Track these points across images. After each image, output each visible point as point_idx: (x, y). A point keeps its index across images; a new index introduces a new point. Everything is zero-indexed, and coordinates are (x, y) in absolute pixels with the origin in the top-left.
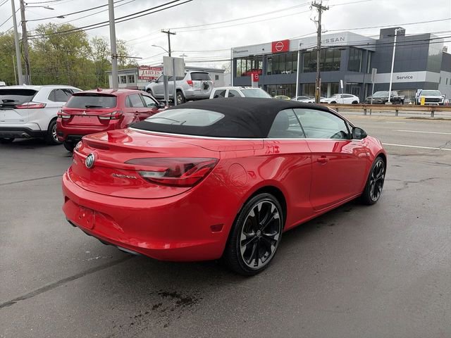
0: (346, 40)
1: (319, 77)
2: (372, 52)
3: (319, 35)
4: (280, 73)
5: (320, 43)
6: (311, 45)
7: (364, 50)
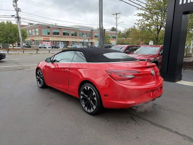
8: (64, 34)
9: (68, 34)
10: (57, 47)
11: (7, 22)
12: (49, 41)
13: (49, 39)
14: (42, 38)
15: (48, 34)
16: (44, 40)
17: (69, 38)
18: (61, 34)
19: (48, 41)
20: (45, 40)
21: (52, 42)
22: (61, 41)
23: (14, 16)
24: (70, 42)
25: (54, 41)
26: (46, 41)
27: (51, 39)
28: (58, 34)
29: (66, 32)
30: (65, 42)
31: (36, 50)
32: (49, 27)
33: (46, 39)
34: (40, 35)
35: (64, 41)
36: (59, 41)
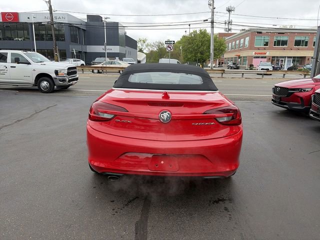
0: (66, 19)
1: (56, 46)
2: (84, 30)
3: (51, 13)
4: (13, 40)
5: (52, 19)
6: (45, 20)
7: (79, 28)
8: (298, 43)
9: (307, 42)
10: (277, 68)
11: (201, 31)
12: (265, 57)
13: (265, 54)
14: (253, 53)
15: (265, 45)
16: (256, 55)
17: (308, 49)
18: (291, 43)
19: (262, 57)
20: (258, 55)
21: (271, 59)
22: (289, 57)
23: (207, 20)
24: (307, 58)
25: (273, 57)
26: (259, 57)
27: (269, 53)
28: (284, 43)
29: (302, 38)
30: (298, 57)
31: (220, 72)
32: (261, 33)
33: (260, 53)
34: (251, 47)
35: (294, 57)
36: (285, 57)
